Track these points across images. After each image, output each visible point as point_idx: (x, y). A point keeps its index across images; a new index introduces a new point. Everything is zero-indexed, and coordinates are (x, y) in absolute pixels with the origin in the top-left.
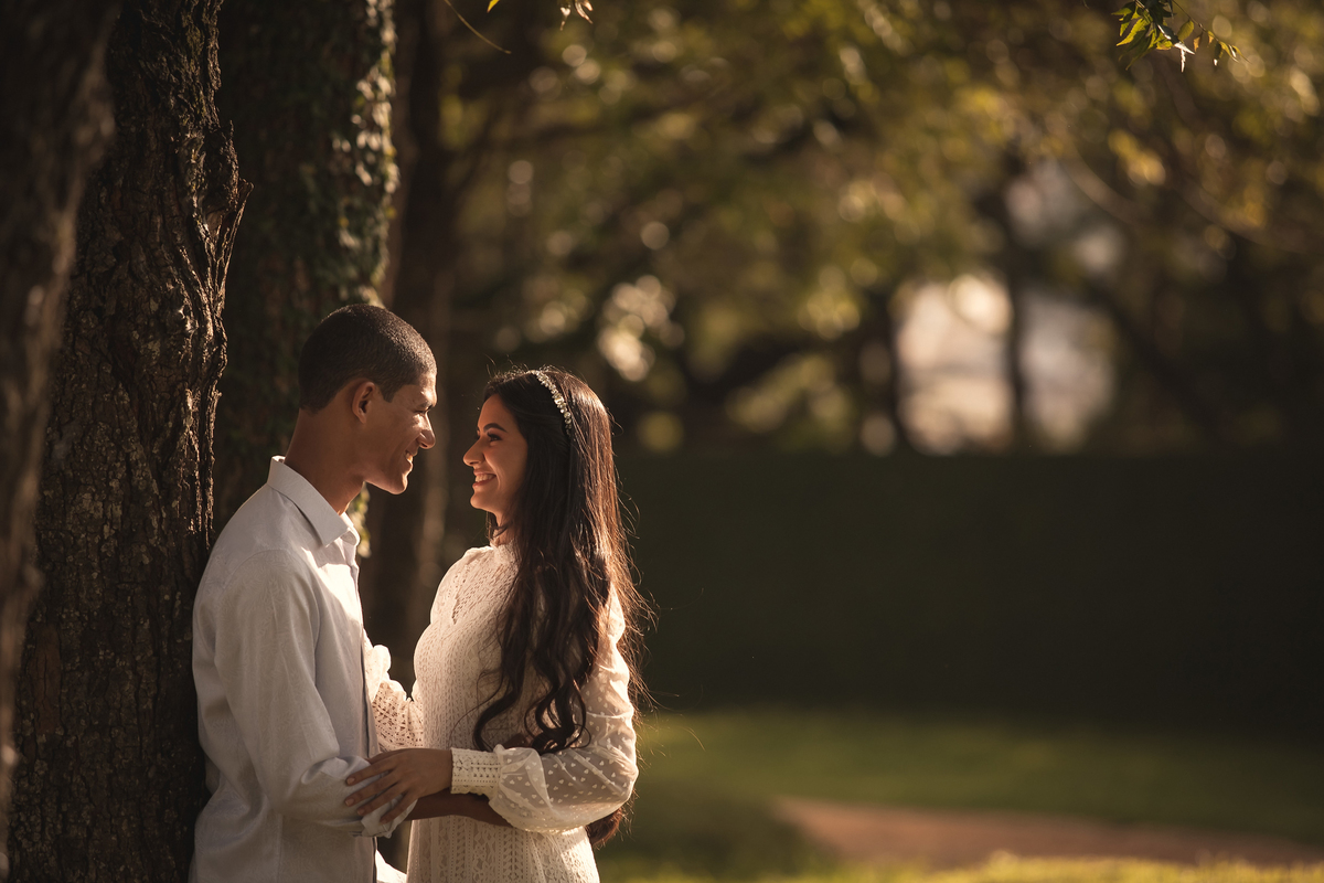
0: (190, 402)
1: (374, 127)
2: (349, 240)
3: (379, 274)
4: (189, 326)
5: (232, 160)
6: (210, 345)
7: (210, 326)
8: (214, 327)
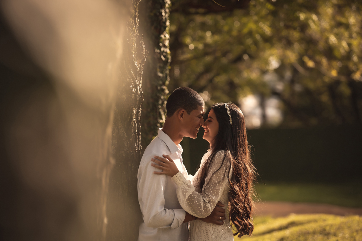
0: (134, 111)
1: (165, 46)
2: (160, 75)
3: (167, 83)
4: (133, 90)
5: (143, 45)
6: (139, 95)
7: (139, 90)
8: (140, 91)
